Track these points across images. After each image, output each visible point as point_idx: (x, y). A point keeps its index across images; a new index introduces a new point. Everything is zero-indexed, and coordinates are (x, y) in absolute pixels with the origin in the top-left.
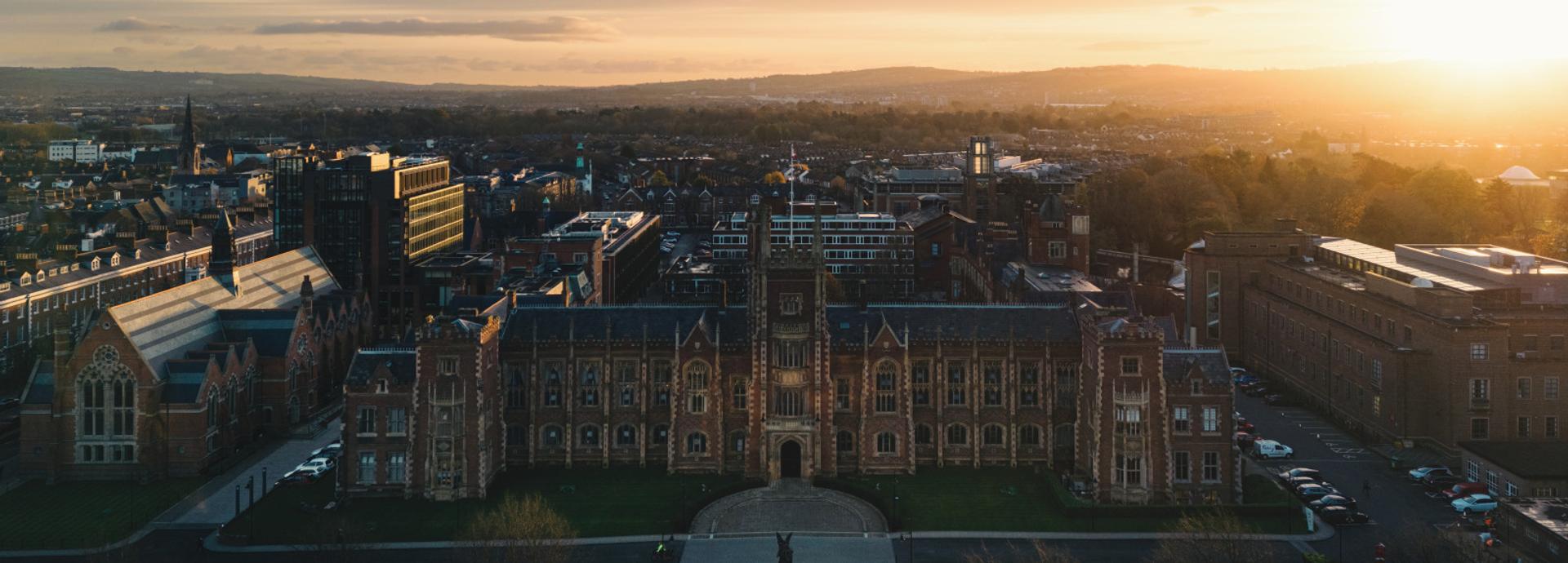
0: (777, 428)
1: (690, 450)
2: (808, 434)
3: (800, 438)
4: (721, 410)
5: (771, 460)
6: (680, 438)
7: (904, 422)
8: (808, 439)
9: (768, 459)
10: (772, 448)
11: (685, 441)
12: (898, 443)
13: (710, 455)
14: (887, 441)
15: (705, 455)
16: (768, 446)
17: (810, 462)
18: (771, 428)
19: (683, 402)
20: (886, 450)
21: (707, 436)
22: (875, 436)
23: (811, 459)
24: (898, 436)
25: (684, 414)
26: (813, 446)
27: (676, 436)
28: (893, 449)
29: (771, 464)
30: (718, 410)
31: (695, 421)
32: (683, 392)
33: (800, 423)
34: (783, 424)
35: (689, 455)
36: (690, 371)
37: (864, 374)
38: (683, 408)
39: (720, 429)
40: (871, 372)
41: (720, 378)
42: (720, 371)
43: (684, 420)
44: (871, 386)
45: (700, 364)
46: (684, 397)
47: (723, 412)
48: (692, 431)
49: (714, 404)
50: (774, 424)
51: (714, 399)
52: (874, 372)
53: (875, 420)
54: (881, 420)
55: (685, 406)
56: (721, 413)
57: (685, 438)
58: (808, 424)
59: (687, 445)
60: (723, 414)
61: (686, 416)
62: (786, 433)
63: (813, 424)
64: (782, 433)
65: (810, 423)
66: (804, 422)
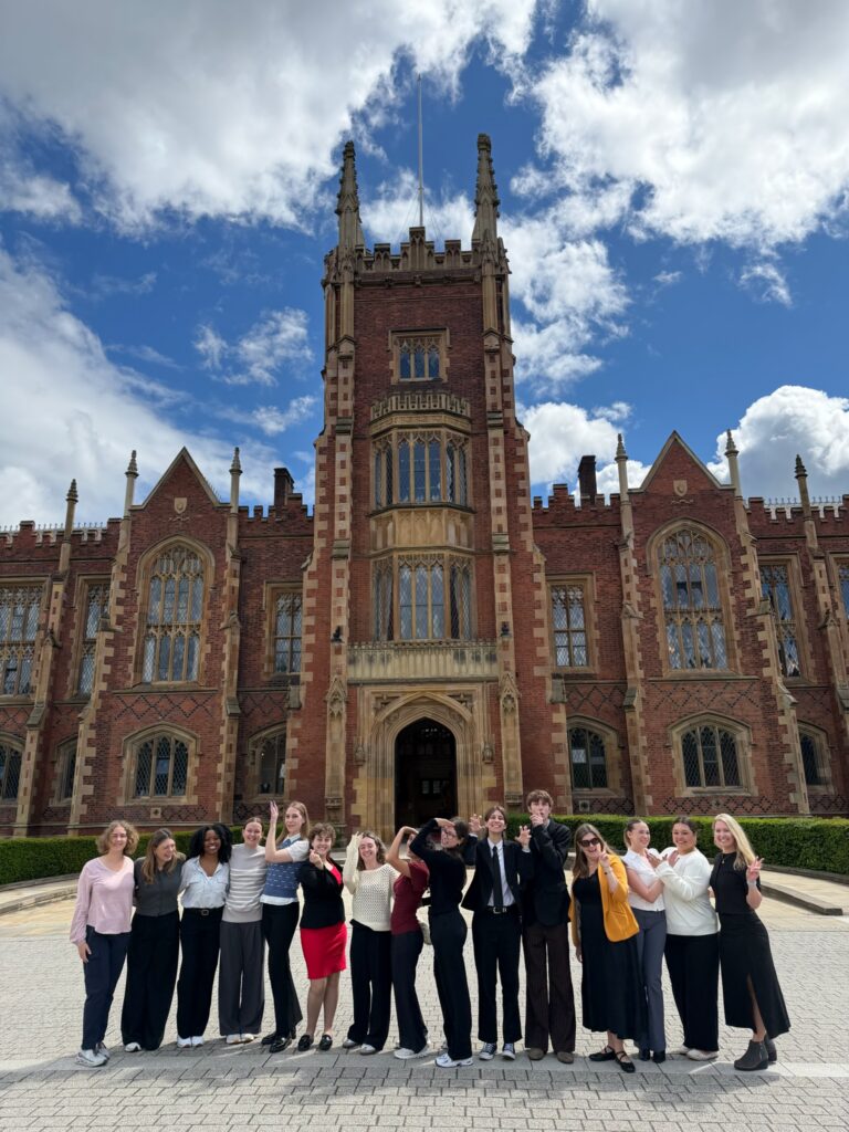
0: (379, 672)
1: (141, 786)
2: (478, 688)
3: (454, 703)
4: (231, 667)
5: (362, 772)
6: (113, 750)
7: (756, 694)
8: (479, 704)
9: (352, 766)
10: (366, 736)
11: (129, 764)
12: (746, 756)
13: (194, 800)
14: (710, 754)
15: (184, 801)
16: (352, 729)
17: (488, 779)
18: (361, 672)
19: (132, 651)
20: (712, 778)
21: (192, 747)
22: (676, 738)
23: (490, 769)
24: (742, 736)
25: (130, 683)
26: (495, 726)
27: (101, 742)
28: (733, 777)
29: (361, 786)
30: (225, 665)
31: (160, 704)
32: (134, 623)
33: (450, 657)
34: (400, 661)
35: (136, 802)
36: (157, 572)
37: (626, 560)
38: (131, 666)
39: (225, 717)
40: (644, 557)
41: (236, 583)
42: (237, 566)
43: (130, 700)
44: (647, 594)
45: (184, 555)
46: (135, 637)
47: (236, 672)
48: (149, 731)
49: (215, 655)
50: (371, 660)
51: (215, 639)
52: (653, 557)
53: (669, 688)
54: (687, 688)
55: (136, 663)
56: (231, 673)
57: (128, 752)
58: (477, 659)
59: (132, 772)
60: (235, 677)
61: (135, 689)
62: (406, 688)
63: (492, 658)
64: (394, 688)
65: (483, 657)
66: (463, 653)
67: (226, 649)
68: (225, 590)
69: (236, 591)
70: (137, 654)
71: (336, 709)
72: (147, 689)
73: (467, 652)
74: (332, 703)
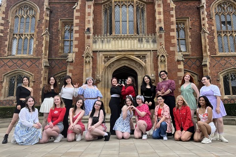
0: (106, 47)
1: (11, 93)
2: (149, 53)
3: (138, 59)
4: (46, 49)
5: (99, 85)
8: (149, 60)
10: (100, 71)
11: (5, 85)
16: (94, 68)
18: (99, 46)
19: (7, 43)
20: (235, 92)
21: (31, 79)
22: (221, 77)
25: (6, 55)
26: (156, 67)
30: (43, 48)
31: (18, 62)
32: (8, 33)
33: (136, 41)
34: (115, 42)
35: (8, 98)
36: (17, 15)
37: (203, 12)
38: (6, 49)
39: (43, 67)
40: (210, 11)
41: (48, 18)
42: (48, 12)
43: (6, 61)
44: (211, 25)
45: (28, 9)
46: (8, 38)
47: (48, 51)
48: (14, 73)
49: (40, 45)
50: (102, 42)
51: (40, 39)
52: (213, 11)
53: (219, 59)
54: (226, 59)
55: (8, 48)
56: (46, 51)
57: (5, 80)
58: (148, 42)
59: (7, 87)
60: (47, 53)
61: (8, 57)
62: (118, 53)
63: (154, 41)
64: (113, 53)
65: (150, 41)
66: (142, 39)
67: (44, 42)
68: (44, 21)
69: (48, 22)
70: (9, 44)
71: (88, 60)
72: (13, 57)
73: (144, 39)
74: (86, 58)
